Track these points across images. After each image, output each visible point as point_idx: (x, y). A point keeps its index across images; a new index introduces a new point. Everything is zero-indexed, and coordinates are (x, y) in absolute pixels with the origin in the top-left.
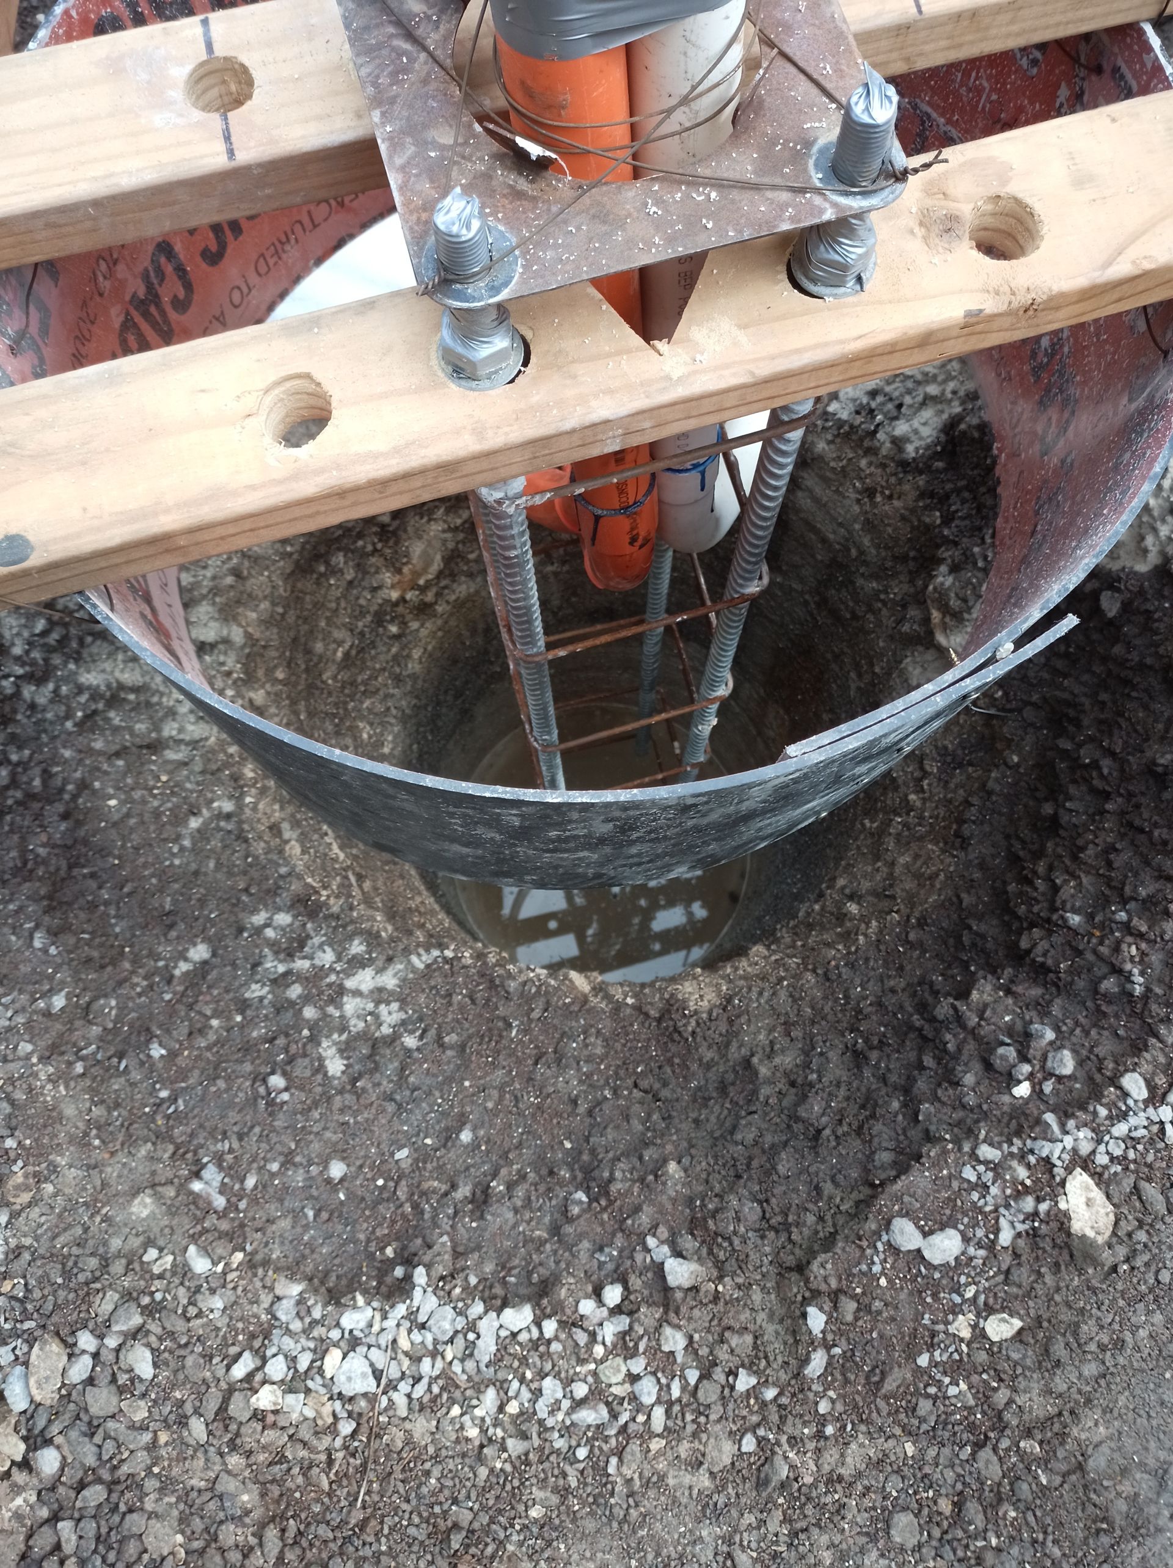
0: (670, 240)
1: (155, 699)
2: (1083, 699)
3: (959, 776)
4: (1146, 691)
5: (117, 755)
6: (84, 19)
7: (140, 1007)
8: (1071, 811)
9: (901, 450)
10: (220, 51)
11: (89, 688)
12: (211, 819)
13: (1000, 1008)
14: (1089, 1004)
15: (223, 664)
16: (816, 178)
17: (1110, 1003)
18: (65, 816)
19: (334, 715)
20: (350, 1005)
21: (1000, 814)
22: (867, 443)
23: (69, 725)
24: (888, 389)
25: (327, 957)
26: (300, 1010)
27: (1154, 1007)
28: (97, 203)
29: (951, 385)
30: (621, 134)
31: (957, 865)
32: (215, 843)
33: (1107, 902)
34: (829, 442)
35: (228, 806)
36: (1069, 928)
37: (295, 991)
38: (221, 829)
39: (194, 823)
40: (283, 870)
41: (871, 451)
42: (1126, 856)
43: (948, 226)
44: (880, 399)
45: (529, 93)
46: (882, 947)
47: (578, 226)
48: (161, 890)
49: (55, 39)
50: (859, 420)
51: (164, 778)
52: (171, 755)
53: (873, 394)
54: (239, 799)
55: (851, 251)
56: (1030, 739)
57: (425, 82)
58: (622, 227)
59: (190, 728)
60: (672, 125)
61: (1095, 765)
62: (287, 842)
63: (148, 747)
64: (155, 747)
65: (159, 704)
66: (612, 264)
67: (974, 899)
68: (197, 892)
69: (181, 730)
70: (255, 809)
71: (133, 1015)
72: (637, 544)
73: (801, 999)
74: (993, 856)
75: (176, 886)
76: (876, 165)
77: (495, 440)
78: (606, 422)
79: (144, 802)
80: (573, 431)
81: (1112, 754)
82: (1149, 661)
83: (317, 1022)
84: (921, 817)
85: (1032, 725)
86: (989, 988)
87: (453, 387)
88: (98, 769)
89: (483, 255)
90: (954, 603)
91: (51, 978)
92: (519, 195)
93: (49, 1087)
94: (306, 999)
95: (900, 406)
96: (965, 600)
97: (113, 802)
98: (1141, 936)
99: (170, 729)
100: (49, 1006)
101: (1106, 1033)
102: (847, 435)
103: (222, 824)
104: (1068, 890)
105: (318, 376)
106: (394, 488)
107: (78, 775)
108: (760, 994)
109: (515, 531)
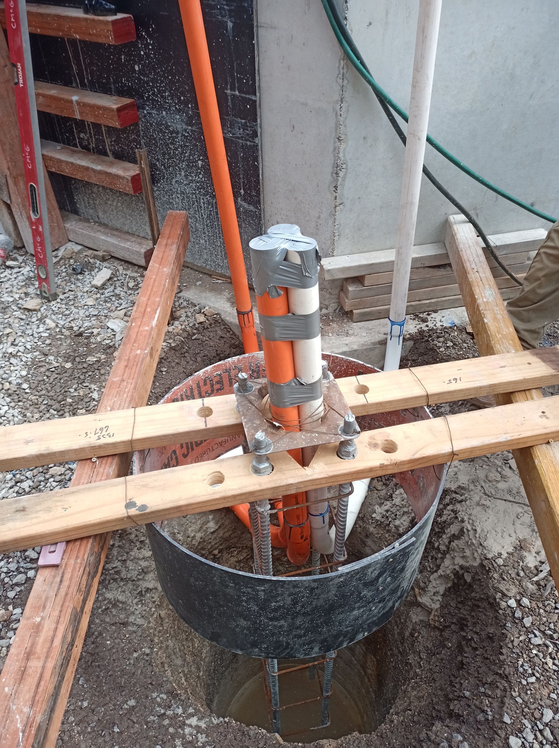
0: (307, 443)
1: (128, 608)
2: (467, 616)
3: (434, 659)
4: (484, 608)
5: (113, 624)
6: (171, 399)
7: (111, 715)
8: (466, 657)
9: (398, 530)
10: (205, 405)
11: (108, 599)
12: (141, 655)
13: (443, 731)
14: (475, 726)
15: (153, 598)
16: (340, 432)
17: (482, 725)
18: (93, 643)
19: (187, 632)
20: (187, 730)
21: (447, 668)
22: (387, 528)
23: (100, 610)
24: (391, 510)
25: (180, 711)
26: (168, 729)
27: (496, 723)
28: (173, 435)
29: (411, 508)
30: (297, 423)
31: (432, 689)
32: (141, 664)
33: (478, 686)
34: (374, 528)
35: (148, 651)
36: (466, 697)
37: (166, 722)
38: (144, 659)
39: (135, 655)
40: (165, 679)
41: (389, 531)
42: (483, 669)
43: (375, 446)
44: (389, 513)
45: (277, 414)
46: (404, 723)
47: (286, 440)
48: (121, 677)
49: (164, 403)
50: (383, 520)
51: (127, 636)
52: (130, 628)
53: (387, 511)
54: (152, 649)
55: (351, 449)
56: (455, 637)
57: (254, 412)
58: (296, 440)
59: (138, 620)
60: (306, 422)
61: (472, 639)
62: (166, 670)
63: (123, 624)
64: (125, 624)
65: (129, 609)
66: (292, 447)
67: (437, 700)
68: (133, 681)
69: (135, 620)
70: (157, 654)
71: (108, 717)
72: (304, 539)
73: (371, 745)
74: (445, 684)
75: (126, 677)
76: (353, 430)
77: (264, 487)
78: (292, 484)
79: (119, 644)
80: (283, 486)
81: (477, 633)
82: (482, 596)
83: (174, 734)
84: (421, 678)
85: (454, 631)
86: (439, 726)
87: (254, 475)
88: (106, 629)
89: (265, 444)
90: (422, 585)
91: (83, 696)
92: (273, 433)
93: (77, 735)
94: (170, 725)
95: (396, 515)
96: (425, 583)
97: (108, 642)
98: (490, 696)
99: (131, 619)
100: (82, 704)
101: (481, 737)
102: (380, 525)
103: (145, 657)
104: (465, 683)
105: (222, 472)
106: (237, 498)
107: (100, 629)
108: (354, 742)
109: (266, 524)
